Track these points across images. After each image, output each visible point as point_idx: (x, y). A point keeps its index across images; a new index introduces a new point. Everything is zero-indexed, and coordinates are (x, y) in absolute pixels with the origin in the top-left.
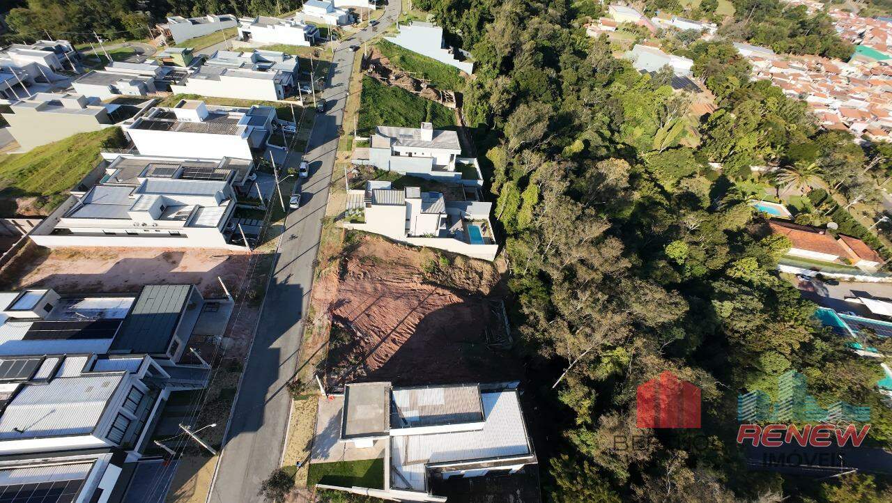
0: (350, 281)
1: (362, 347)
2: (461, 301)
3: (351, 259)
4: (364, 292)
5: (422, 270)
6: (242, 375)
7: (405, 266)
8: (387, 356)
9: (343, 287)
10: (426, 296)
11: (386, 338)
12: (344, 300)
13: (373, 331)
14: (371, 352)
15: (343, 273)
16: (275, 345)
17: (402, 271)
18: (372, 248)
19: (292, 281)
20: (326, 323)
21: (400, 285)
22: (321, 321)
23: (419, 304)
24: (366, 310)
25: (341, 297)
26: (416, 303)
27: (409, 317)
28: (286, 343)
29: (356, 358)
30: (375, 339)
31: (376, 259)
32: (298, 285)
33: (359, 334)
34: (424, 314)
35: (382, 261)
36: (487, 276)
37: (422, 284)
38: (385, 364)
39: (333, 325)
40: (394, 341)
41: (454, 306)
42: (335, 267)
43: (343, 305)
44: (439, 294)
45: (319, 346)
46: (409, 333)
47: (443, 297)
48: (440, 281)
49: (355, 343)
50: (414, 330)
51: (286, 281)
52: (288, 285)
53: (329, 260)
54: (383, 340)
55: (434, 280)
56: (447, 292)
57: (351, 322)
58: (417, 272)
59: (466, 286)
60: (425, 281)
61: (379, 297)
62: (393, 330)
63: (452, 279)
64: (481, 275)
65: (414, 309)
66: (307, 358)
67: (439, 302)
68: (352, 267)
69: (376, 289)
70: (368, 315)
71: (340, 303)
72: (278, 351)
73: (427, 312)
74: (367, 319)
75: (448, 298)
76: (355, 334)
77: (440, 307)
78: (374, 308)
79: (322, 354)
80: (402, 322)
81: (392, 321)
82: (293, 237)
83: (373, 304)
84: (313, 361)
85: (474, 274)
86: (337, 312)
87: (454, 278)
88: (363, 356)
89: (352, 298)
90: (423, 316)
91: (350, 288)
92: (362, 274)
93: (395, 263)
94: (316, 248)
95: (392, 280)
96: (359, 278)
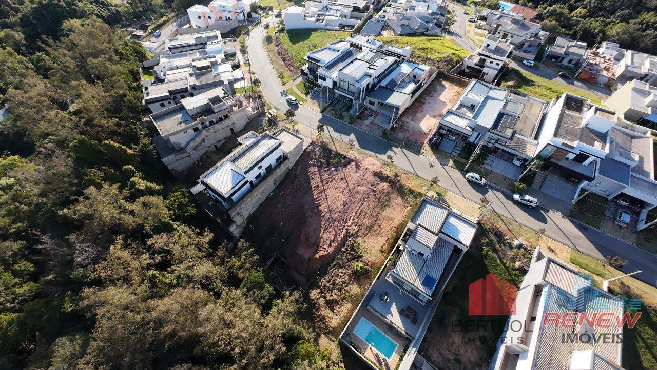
0: (372, 179)
1: (325, 168)
2: (317, 256)
3: (391, 187)
4: (359, 184)
5: (359, 240)
7: (370, 228)
8: (313, 179)
9: (369, 172)
10: (336, 229)
11: (322, 183)
12: (359, 169)
13: (331, 177)
14: (320, 172)
15: (380, 176)
16: (352, 135)
17: (367, 221)
18: (399, 209)
20: (350, 155)
21: (354, 213)
22: (352, 154)
23: (332, 218)
24: (346, 180)
25: (362, 168)
26: (335, 216)
27: (327, 204)
29: (321, 162)
30: (325, 176)
31: (386, 206)
33: (333, 169)
34: (324, 216)
35: (382, 210)
36: (326, 312)
37: (347, 229)
38: (309, 176)
39: (346, 158)
40: (318, 186)
41: (316, 246)
42: (387, 172)
43: (356, 167)
44: (333, 241)
45: (338, 148)
46: (317, 198)
47: (328, 243)
48: (344, 252)
49: (329, 164)
50: (316, 203)
53: (396, 173)
54: (322, 181)
55: (347, 245)
56: (331, 250)
57: (343, 168)
58: (360, 234)
59: (327, 277)
60: (348, 235)
61: (352, 192)
62: (324, 190)
63: (341, 267)
64: (331, 305)
65: (330, 212)
66: (335, 142)
67: (326, 236)
68: (384, 185)
69: (358, 193)
70: (342, 179)
71: (358, 166)
72: (349, 135)
73: (323, 220)
74: (340, 178)
75: (325, 247)
76: (334, 167)
77: (321, 234)
78: (344, 185)
79: (332, 147)
80: (326, 198)
81: (331, 192)
82: (432, 166)
83: (348, 186)
84: (332, 143)
85: (335, 297)
86: (353, 163)
87: (341, 270)
88: (320, 166)
89: (358, 175)
90: (322, 215)
91: (366, 177)
92: (375, 189)
93: (375, 221)
94: (414, 172)
95: (360, 209)
96: (372, 186)
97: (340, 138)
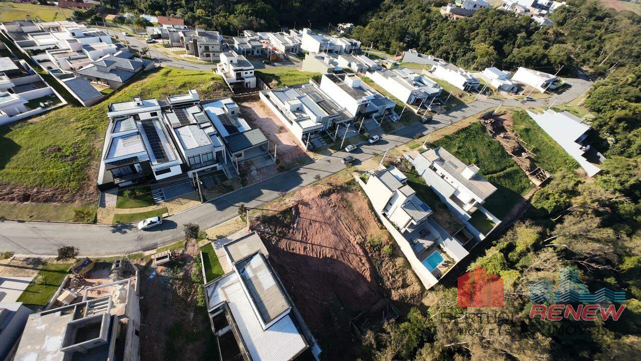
0: (324, 201)
1: (289, 232)
2: (369, 279)
3: (338, 193)
4: (323, 213)
5: (368, 239)
6: (242, 188)
7: (362, 226)
8: (293, 249)
9: (317, 200)
10: (352, 252)
11: (304, 242)
12: (310, 205)
13: (303, 232)
14: (290, 239)
15: (325, 195)
16: (263, 191)
17: (356, 226)
18: (356, 199)
19: (302, 176)
20: (290, 204)
21: (346, 231)
22: (289, 201)
23: (342, 250)
24: (313, 220)
25: (310, 203)
26: (341, 247)
27: (328, 249)
28: (268, 195)
29: (279, 232)
30: (299, 236)
31: (350, 206)
32: (303, 180)
33: (295, 225)
34: (337, 257)
35: (352, 210)
36: (409, 291)
37: (357, 243)
38: (287, 252)
39: (291, 208)
40: (305, 248)
41: (361, 276)
42: (326, 188)
43: (306, 206)
44: (361, 260)
45: (275, 209)
46: (317, 255)
47: (361, 265)
48: (372, 255)
49: (288, 226)
50: (321, 257)
51: (301, 174)
52: (299, 176)
53: (328, 183)
54: (301, 242)
55: (368, 251)
56: (367, 266)
57: (300, 217)
58: (364, 236)
59: (385, 279)
60: (361, 245)
61: (327, 222)
62: (312, 244)
63: (381, 264)
64: (405, 285)
65: (336, 249)
66: (265, 208)
67: (355, 263)
68: (334, 197)
69: (330, 218)
70: (310, 224)
71: (306, 204)
72: (262, 194)
73: (341, 259)
74: (308, 224)
75: (363, 269)
76: (294, 223)
77: (351, 267)
78: (317, 224)
79: (270, 213)
80: (322, 246)
81: (317, 239)
82: (329, 161)
83: (320, 222)
84: (264, 212)
85: (401, 279)
86: (300, 206)
87: (384, 265)
88: (283, 236)
89: (314, 208)
90: (335, 258)
91: (320, 204)
92: (334, 204)
93: (358, 219)
94: (330, 174)
95: (345, 224)
96: (330, 205)
97: (260, 203)
